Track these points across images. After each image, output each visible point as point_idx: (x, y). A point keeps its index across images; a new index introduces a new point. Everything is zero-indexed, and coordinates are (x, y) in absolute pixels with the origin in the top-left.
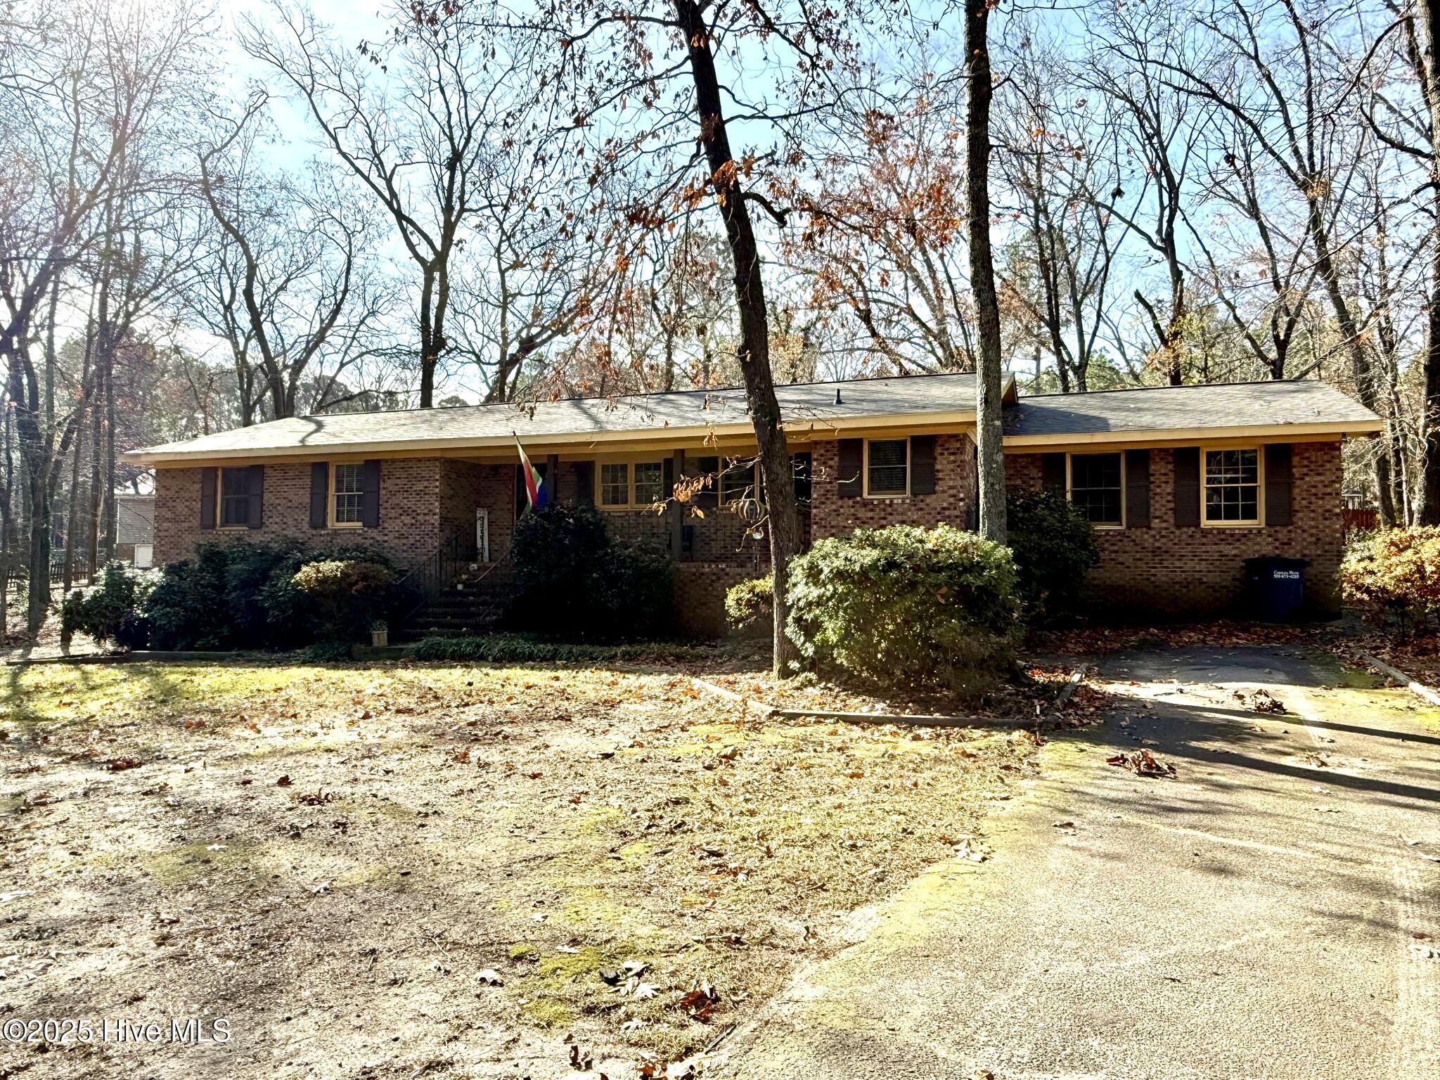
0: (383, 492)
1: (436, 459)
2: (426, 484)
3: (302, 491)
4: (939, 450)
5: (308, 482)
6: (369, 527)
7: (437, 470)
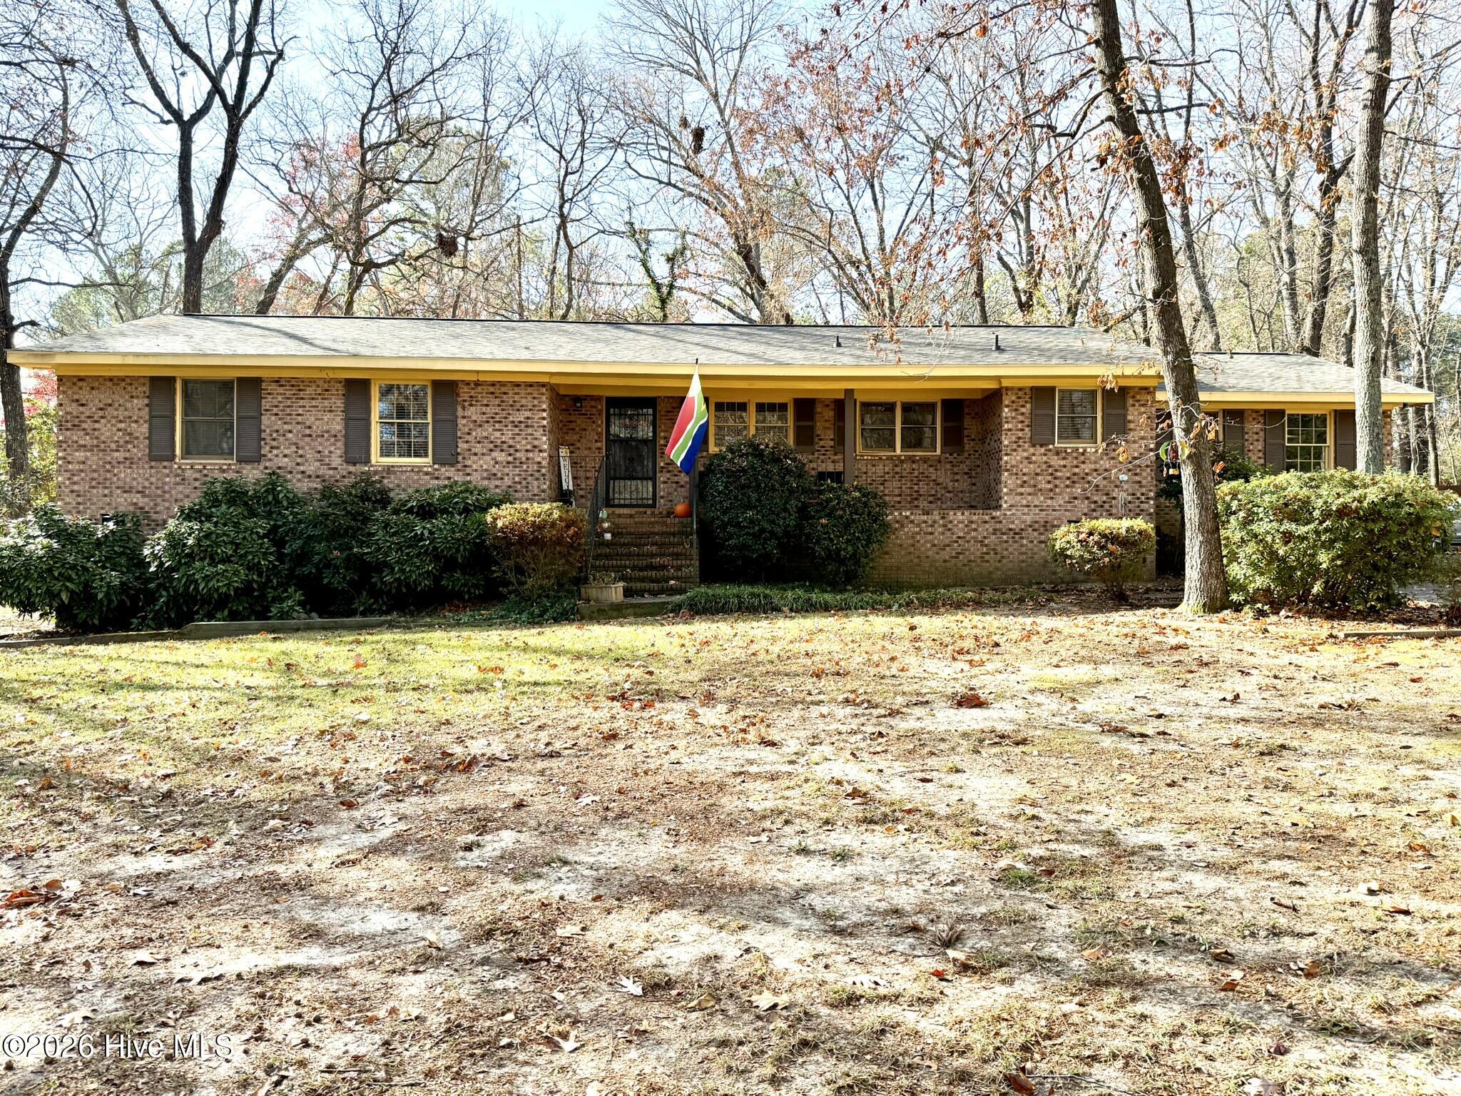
0: (461, 422)
1: (543, 385)
2: (528, 414)
3: (327, 416)
4: (1130, 401)
5: (340, 403)
6: (443, 464)
7: (544, 398)
